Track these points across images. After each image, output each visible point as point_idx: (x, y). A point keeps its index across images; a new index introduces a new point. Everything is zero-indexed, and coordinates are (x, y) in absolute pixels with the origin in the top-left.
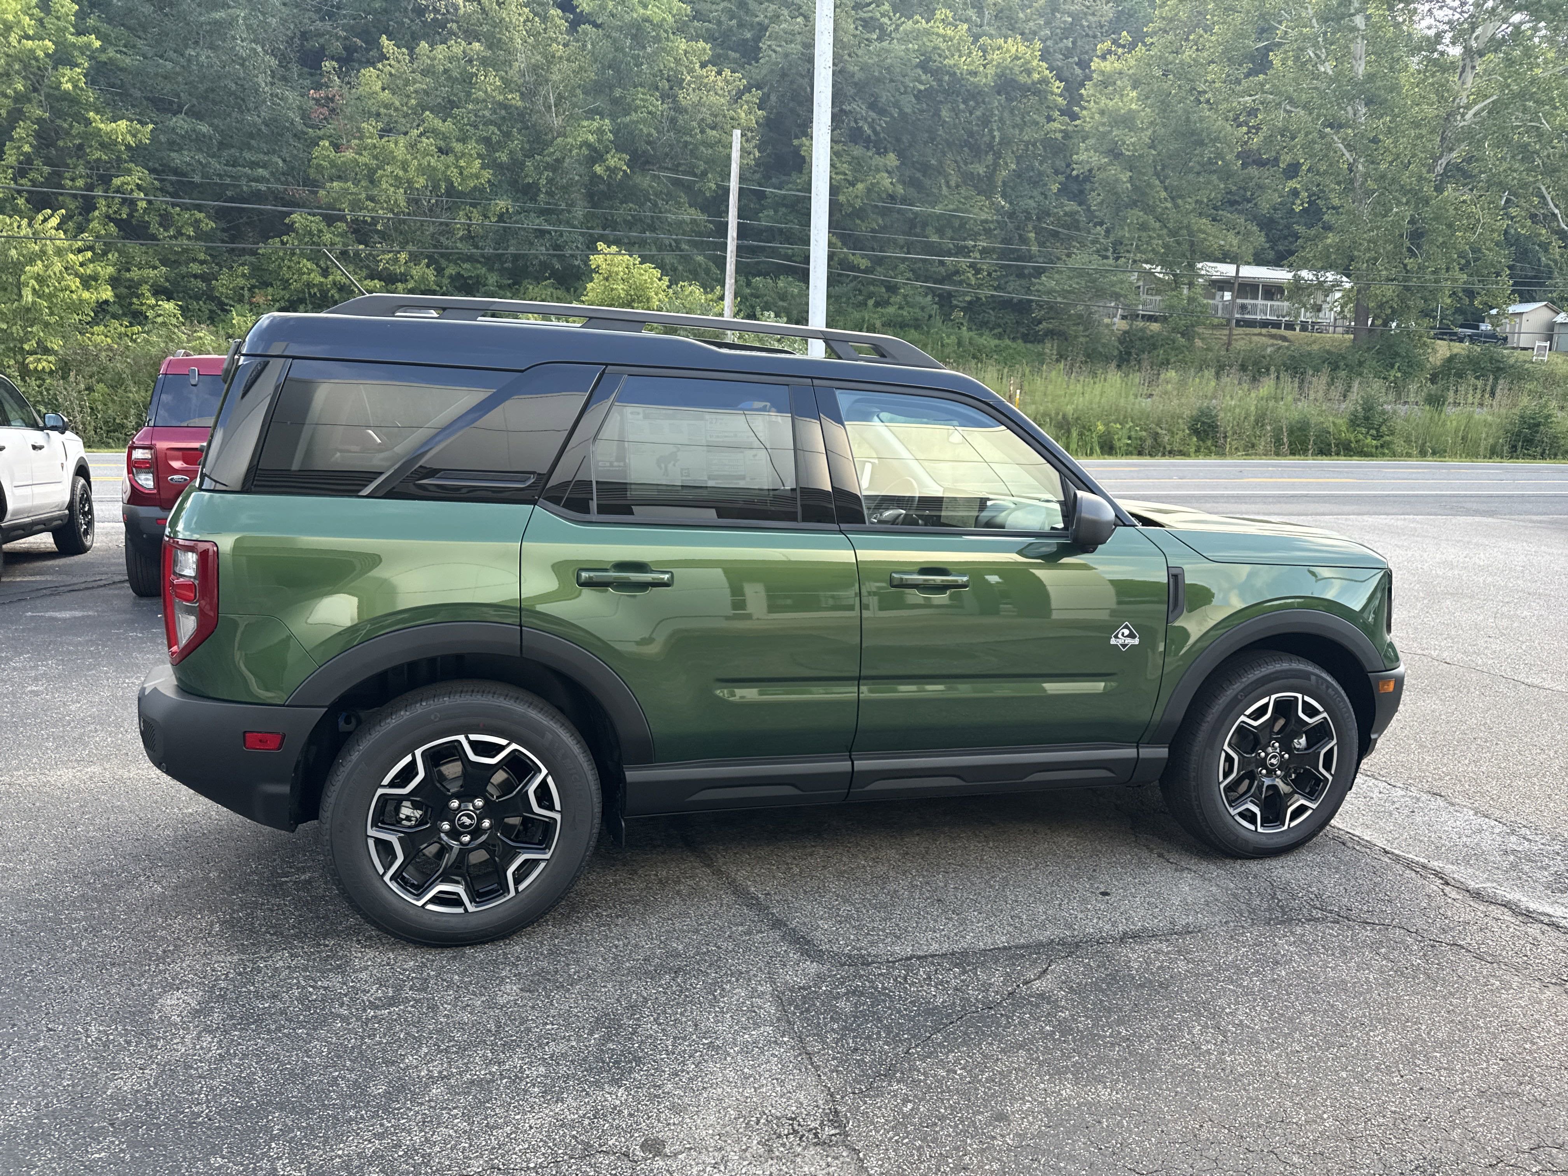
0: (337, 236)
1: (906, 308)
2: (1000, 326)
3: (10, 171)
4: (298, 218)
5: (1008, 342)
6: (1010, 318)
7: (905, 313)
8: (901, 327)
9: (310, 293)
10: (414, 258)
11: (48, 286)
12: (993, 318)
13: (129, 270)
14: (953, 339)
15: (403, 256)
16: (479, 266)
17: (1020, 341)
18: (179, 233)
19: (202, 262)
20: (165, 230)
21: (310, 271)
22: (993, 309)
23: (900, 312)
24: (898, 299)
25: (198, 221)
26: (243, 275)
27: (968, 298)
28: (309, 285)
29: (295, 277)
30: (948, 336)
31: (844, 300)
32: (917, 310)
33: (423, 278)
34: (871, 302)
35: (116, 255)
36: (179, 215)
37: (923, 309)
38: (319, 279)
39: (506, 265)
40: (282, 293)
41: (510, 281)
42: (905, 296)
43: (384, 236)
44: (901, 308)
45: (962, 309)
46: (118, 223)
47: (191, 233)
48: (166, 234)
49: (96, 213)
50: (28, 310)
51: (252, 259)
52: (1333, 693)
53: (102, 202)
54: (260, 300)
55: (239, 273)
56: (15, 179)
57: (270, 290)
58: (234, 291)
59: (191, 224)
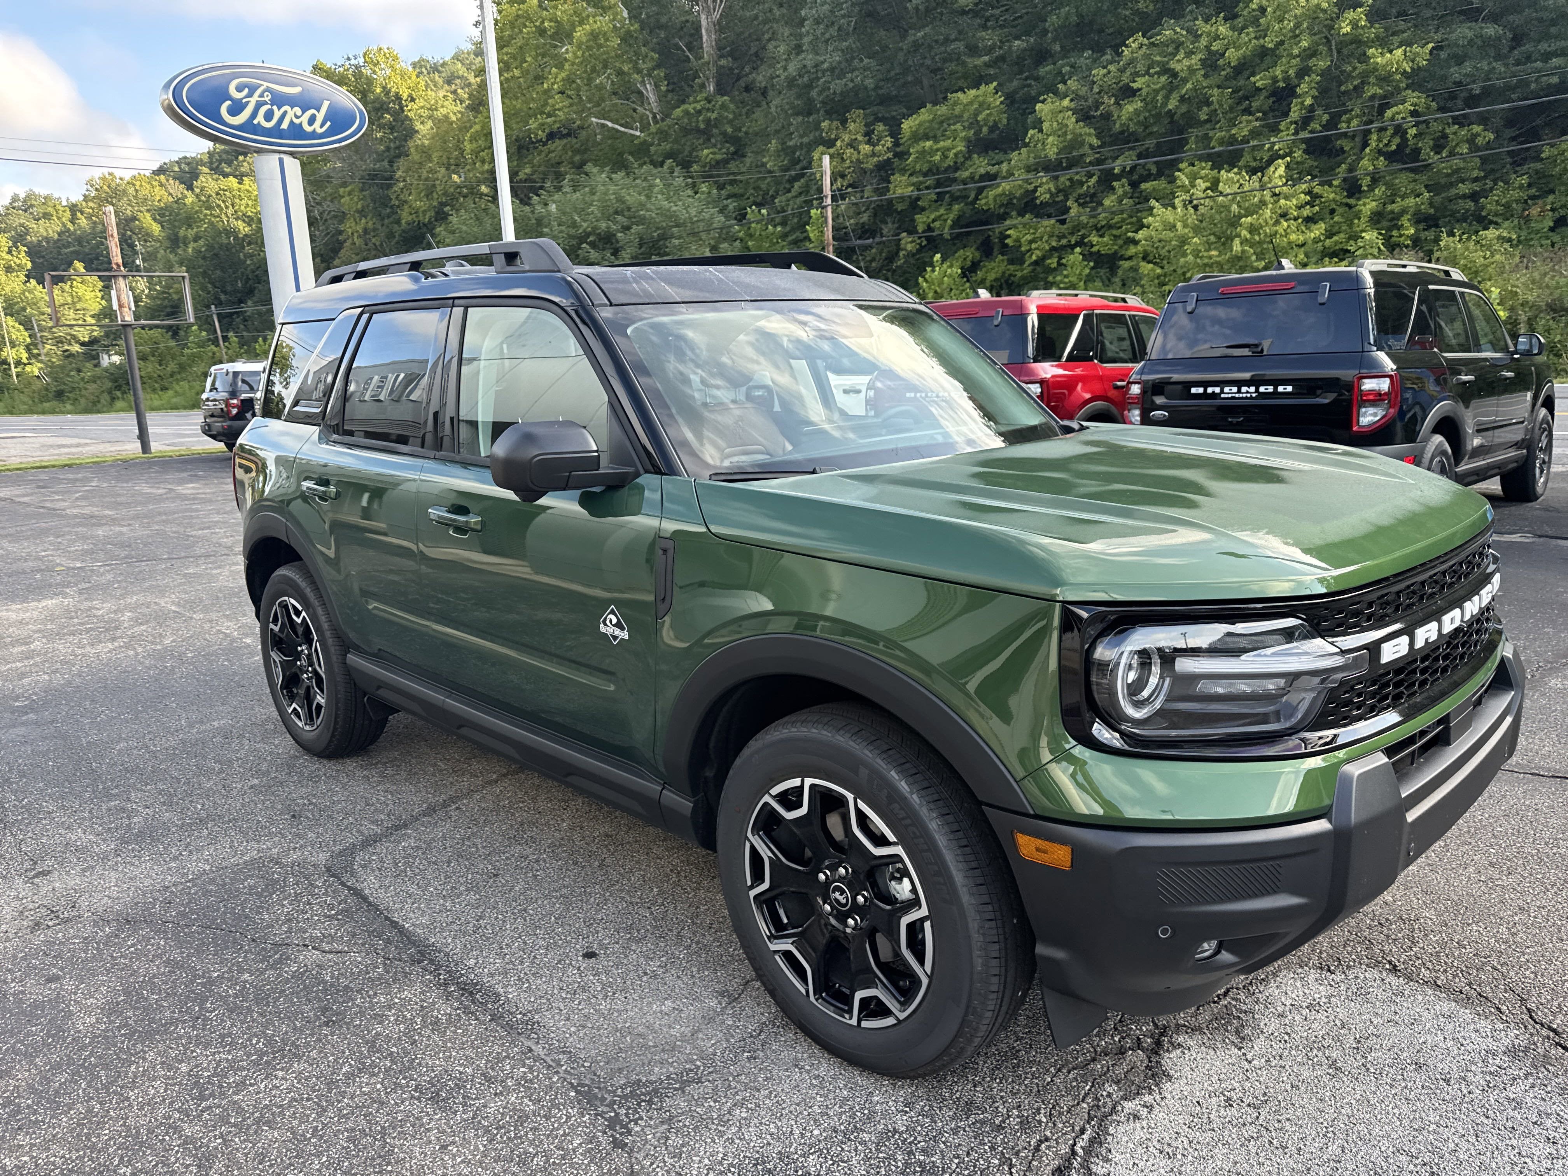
3: (1293, 126)
11: (1259, 234)
13: (1393, 202)
18: (1452, 154)
19: (1474, 180)
20: (1437, 153)
25: (1475, 136)
26: (1521, 187)
35: (1383, 188)
36: (1455, 134)
47: (1465, 151)
48: (1437, 157)
49: (1367, 150)
50: (1239, 258)
51: (1538, 166)
52: (902, 814)
53: (1374, 137)
54: (1535, 211)
55: (1517, 185)
56: (1296, 133)
57: (1551, 198)
58: (1507, 206)
59: (1468, 141)
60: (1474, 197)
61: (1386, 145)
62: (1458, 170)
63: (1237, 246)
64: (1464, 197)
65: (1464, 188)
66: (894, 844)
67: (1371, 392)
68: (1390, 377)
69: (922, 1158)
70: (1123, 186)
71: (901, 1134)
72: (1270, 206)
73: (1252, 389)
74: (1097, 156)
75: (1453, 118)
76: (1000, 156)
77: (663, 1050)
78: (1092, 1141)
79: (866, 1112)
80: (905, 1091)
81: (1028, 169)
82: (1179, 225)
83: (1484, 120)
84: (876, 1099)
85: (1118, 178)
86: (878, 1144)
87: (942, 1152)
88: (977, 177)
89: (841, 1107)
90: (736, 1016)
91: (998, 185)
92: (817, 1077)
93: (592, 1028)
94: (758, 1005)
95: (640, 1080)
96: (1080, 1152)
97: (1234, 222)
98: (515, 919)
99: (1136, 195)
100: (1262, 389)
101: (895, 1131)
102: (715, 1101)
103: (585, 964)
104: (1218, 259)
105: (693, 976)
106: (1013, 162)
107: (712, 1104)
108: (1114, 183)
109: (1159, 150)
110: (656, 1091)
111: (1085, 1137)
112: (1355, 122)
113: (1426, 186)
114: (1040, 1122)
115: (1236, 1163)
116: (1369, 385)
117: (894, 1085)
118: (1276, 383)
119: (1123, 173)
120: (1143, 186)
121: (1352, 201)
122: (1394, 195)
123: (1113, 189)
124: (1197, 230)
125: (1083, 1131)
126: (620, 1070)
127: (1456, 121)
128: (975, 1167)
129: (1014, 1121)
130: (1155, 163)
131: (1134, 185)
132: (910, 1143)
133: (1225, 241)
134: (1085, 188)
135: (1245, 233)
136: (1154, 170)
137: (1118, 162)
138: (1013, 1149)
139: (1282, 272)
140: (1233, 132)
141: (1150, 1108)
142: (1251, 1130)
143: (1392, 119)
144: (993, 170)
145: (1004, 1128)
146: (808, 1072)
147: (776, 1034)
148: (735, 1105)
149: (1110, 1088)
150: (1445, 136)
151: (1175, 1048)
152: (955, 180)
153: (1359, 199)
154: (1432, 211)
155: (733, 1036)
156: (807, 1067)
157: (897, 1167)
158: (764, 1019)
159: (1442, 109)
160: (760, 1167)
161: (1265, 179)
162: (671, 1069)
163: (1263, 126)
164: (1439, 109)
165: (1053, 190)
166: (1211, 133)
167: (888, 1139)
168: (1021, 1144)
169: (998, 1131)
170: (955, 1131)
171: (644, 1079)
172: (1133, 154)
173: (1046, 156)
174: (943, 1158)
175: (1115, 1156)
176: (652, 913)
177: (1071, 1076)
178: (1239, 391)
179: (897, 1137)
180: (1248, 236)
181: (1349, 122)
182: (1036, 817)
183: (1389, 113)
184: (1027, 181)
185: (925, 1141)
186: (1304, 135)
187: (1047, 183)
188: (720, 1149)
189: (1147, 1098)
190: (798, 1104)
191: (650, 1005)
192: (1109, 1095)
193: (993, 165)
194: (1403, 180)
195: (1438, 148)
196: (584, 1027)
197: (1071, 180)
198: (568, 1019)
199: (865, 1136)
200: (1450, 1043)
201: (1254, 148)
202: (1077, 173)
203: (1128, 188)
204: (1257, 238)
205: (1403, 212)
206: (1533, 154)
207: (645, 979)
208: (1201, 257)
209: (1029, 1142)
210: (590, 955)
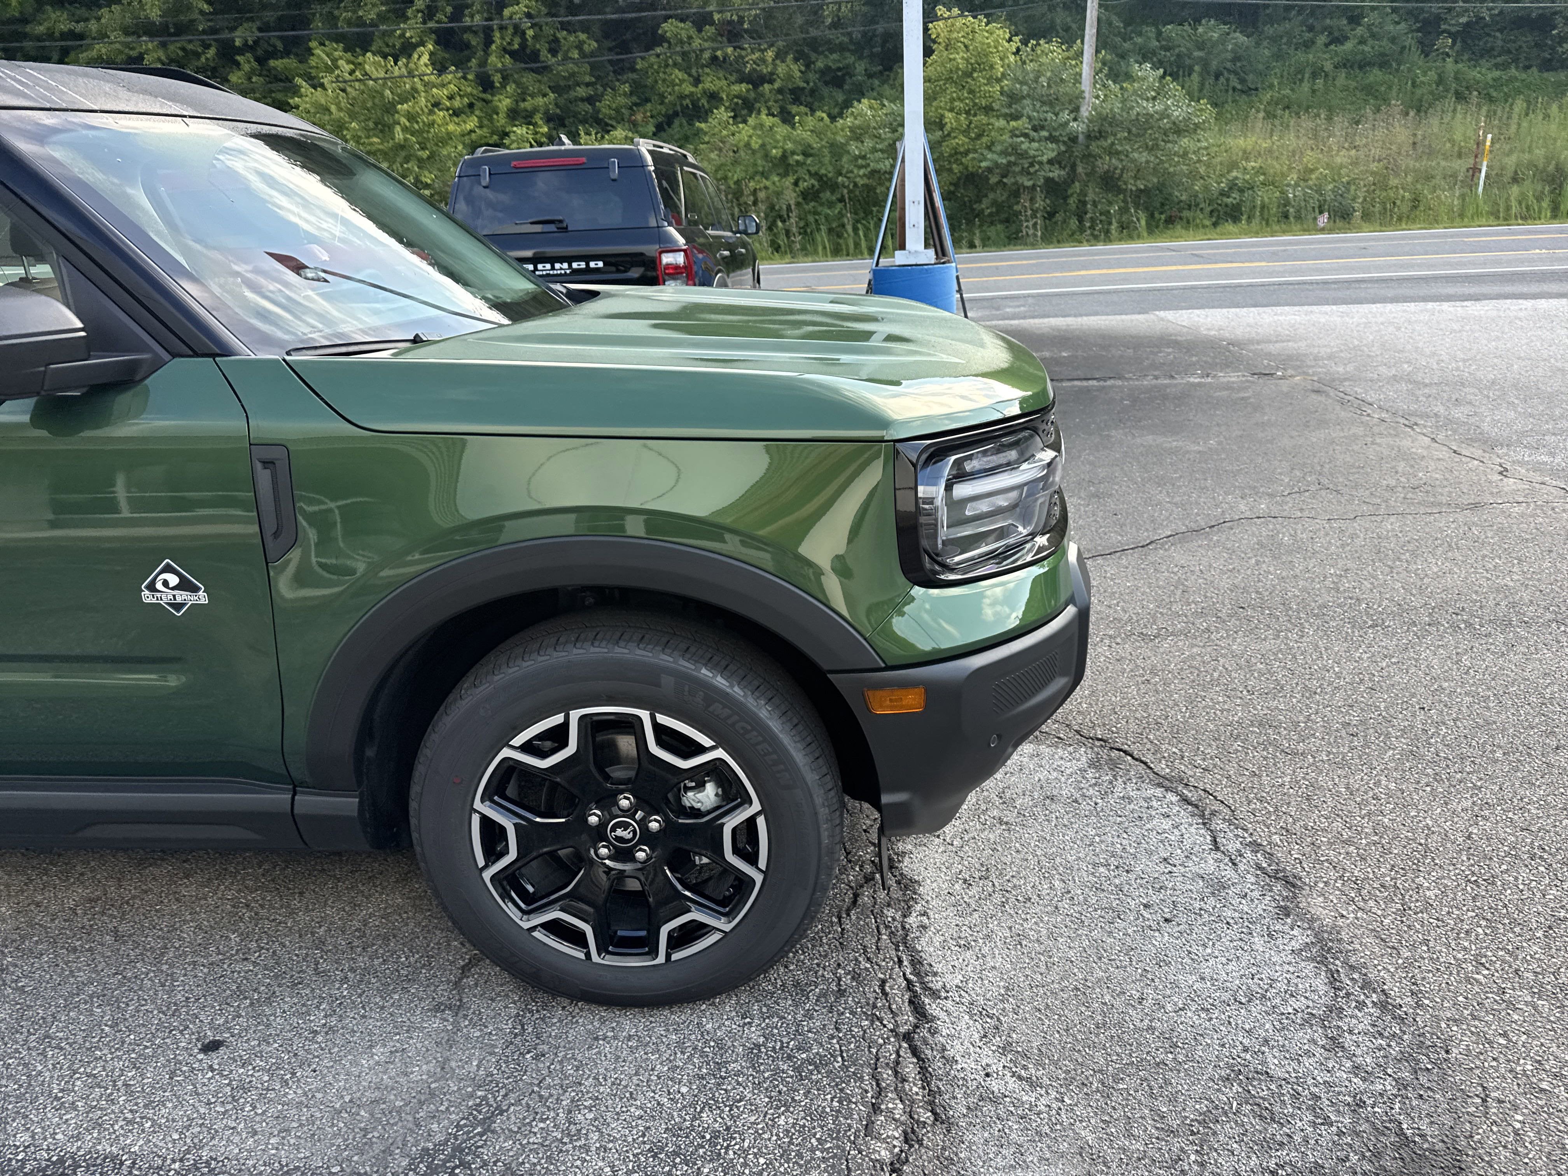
0: (706, 41)
1: (1370, 42)
2: (1509, 52)
3: (420, 15)
4: (669, 28)
5: (1513, 71)
6: (1526, 40)
7: (1366, 49)
8: (1361, 68)
9: (681, 105)
10: (780, 56)
11: (417, 122)
12: (1500, 43)
13: (524, 100)
14: (1432, 75)
15: (770, 54)
16: (848, 54)
17: (1534, 70)
18: (566, 58)
19: (588, 85)
20: (554, 56)
21: (682, 81)
22: (1501, 31)
23: (1360, 47)
24: (1359, 30)
25: (581, 43)
26: (625, 94)
27: (1463, 20)
28: (682, 97)
29: (669, 90)
30: (1425, 74)
31: (1284, 40)
32: (1385, 42)
33: (790, 77)
34: (1322, 39)
35: (514, 86)
36: (565, 39)
37: (1393, 40)
38: (688, 88)
39: (875, 50)
40: (659, 107)
41: (880, 68)
42: (1369, 27)
43: (754, 34)
44: (1362, 42)
45: (1453, 36)
46: (513, 54)
47: (576, 56)
48: (554, 60)
49: (493, 47)
50: (402, 147)
51: (634, 76)
52: (727, 712)
53: (497, 34)
54: (639, 117)
55: (621, 92)
56: (424, 23)
57: (649, 106)
58: (617, 110)
59: (577, 47)
60: (590, 100)
61: (509, 44)
62: (573, 75)
63: (399, 134)
64: (582, 100)
65: (581, 92)
66: (712, 748)
67: (668, 266)
68: (684, 251)
69: (804, 1056)
70: (249, 62)
71: (764, 1045)
72: (423, 94)
73: (565, 265)
74: (209, 24)
75: (561, 23)
76: (83, 12)
77: (421, 1103)
78: (913, 963)
79: (712, 1044)
80: (729, 1005)
81: (127, 32)
82: (333, 108)
83: (585, 28)
84: (709, 1026)
85: (241, 51)
86: (753, 1066)
87: (815, 1040)
88: (57, 34)
89: (683, 1053)
90: (478, 1022)
91: (89, 47)
92: (630, 1037)
93: (301, 1125)
94: (493, 1000)
95: (426, 1150)
96: (912, 977)
97: (390, 108)
98: (44, 1054)
99: (265, 73)
100: (575, 265)
101: (758, 1046)
102: (543, 1120)
103: (215, 1059)
104: (381, 147)
105: (382, 1008)
106: (103, 21)
107: (542, 1125)
108: (238, 58)
109: (281, 24)
110: (458, 1149)
111: (905, 963)
112: (477, 17)
113: (549, 87)
114: (866, 969)
115: (1010, 928)
116: (667, 259)
117: (713, 1004)
118: (587, 258)
119: (246, 48)
120: (272, 63)
121: (488, 97)
122: (524, 93)
123: (238, 64)
124: (353, 116)
125: (900, 962)
126: (388, 1151)
127: (564, 26)
128: (853, 1037)
129: (847, 980)
130: (280, 38)
131: (261, 61)
132: (781, 1048)
133: (384, 129)
134: (203, 59)
135: (403, 120)
136: (280, 46)
137: (238, 33)
138: (868, 1004)
139: (563, 148)
140: (360, 13)
141: (924, 914)
142: (997, 898)
143: (511, 18)
144: (79, 27)
145: (845, 990)
146: (615, 1038)
147: (543, 1019)
148: (570, 1112)
149: (890, 913)
150: (556, 40)
151: (903, 857)
152: (25, 36)
153: (493, 95)
154: (558, 111)
155: (495, 1046)
156: (610, 1034)
157: (792, 1077)
158: (514, 1012)
159: (550, 14)
160: (662, 1156)
161: (412, 65)
162: (453, 1116)
163: (388, 11)
164: (547, 14)
165: (163, 58)
166: (336, 12)
167: (759, 1057)
168: (871, 996)
169: (843, 995)
170: (808, 1015)
171: (430, 1146)
172: (255, 26)
173: (147, 17)
174: (821, 1044)
175: (938, 968)
176: (255, 964)
177: (853, 917)
178: (553, 268)
179: (763, 1050)
180: (408, 124)
181: (472, 16)
182: (889, 668)
183: (506, 12)
184: (127, 45)
185: (792, 1039)
186: (431, 24)
187: (154, 50)
188: (600, 1164)
189: (918, 907)
190: (637, 1074)
191: (355, 1063)
192: (894, 919)
193: (78, 22)
194: (528, 79)
195: (554, 52)
196: (288, 1131)
197: (183, 49)
198: (255, 1133)
199: (735, 1066)
200: (1055, 774)
201: (384, 34)
202: (190, 41)
203: (255, 64)
204: (416, 126)
205: (535, 110)
206: (627, 65)
207: (320, 1038)
208: (363, 144)
209: (875, 991)
210: (212, 1047)
